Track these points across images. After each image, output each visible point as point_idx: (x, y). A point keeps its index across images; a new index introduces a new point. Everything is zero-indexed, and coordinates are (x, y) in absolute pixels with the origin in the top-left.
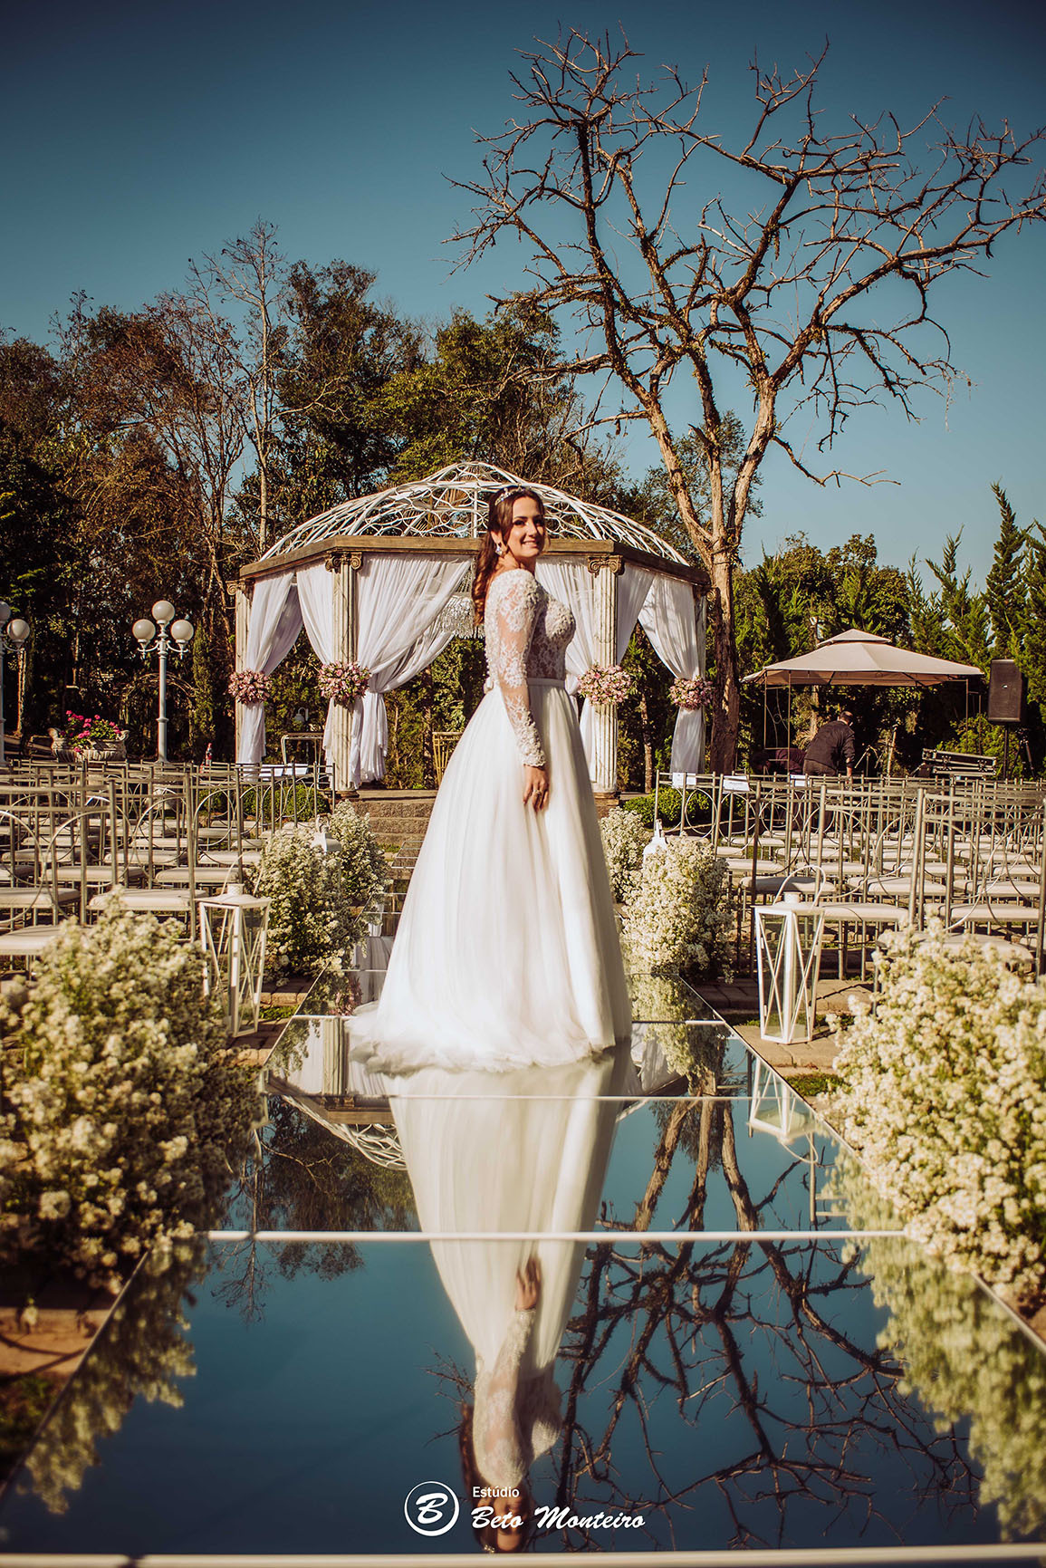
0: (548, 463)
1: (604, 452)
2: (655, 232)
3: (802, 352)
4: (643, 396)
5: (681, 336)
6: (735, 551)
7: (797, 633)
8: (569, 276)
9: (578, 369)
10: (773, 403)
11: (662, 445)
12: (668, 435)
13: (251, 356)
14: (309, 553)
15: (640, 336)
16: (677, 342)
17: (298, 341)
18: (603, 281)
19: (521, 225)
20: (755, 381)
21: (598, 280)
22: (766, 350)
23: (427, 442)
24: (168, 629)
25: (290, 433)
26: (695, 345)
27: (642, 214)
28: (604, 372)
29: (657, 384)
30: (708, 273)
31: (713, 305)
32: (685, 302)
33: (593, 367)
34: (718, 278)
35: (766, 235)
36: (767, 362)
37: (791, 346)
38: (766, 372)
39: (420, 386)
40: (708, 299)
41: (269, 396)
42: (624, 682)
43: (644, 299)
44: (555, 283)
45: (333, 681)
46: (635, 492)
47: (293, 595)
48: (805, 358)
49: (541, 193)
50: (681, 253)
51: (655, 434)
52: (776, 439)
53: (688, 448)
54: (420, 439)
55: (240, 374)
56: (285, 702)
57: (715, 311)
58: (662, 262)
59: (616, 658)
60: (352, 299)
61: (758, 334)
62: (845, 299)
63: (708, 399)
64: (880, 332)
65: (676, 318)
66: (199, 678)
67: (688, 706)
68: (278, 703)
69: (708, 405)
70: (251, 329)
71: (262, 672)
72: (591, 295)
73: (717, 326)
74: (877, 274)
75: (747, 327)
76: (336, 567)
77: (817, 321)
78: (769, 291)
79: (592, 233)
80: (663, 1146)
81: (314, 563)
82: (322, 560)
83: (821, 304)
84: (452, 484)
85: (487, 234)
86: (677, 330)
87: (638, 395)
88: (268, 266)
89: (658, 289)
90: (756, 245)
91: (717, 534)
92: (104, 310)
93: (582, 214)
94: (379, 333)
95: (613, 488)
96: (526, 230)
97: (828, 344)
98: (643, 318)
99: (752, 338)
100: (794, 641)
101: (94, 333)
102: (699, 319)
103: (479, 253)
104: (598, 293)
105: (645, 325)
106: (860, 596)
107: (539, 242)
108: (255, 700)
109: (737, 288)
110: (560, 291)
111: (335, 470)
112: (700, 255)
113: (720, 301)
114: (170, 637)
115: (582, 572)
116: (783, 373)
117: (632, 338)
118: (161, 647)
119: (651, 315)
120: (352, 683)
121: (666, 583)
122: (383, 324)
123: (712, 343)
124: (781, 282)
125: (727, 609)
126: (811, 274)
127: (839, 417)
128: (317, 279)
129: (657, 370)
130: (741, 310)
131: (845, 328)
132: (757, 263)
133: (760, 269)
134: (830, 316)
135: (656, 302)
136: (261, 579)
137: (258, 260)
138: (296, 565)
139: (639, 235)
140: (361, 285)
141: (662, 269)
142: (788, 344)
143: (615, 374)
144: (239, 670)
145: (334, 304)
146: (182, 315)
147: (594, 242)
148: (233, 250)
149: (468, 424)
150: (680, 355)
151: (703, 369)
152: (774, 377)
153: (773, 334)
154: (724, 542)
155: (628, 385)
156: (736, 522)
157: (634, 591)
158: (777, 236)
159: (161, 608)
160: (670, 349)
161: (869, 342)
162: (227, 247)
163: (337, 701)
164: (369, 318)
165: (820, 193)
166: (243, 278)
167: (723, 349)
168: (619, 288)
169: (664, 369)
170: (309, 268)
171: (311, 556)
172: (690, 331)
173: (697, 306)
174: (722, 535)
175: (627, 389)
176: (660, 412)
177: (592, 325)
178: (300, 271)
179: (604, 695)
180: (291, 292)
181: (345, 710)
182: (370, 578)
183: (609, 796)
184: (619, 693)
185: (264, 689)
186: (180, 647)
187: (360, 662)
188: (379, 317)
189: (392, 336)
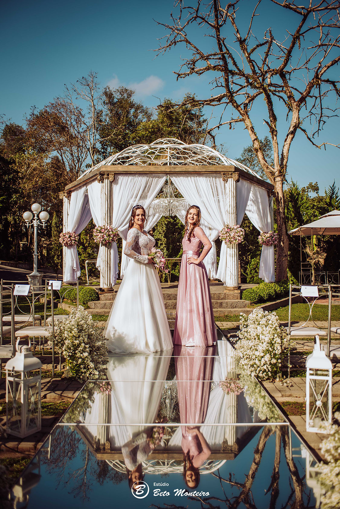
2: (246, 39)
4: (241, 112)
6: (284, 176)
10: (299, 112)
11: (250, 132)
12: (252, 128)
13: (89, 120)
17: (107, 115)
19: (187, 41)
24: (38, 216)
25: (103, 148)
27: (240, 32)
29: (246, 107)
33: (220, 99)
35: (294, 39)
39: (151, 125)
41: (95, 134)
42: (241, 233)
45: (100, 235)
47: (86, 197)
50: (258, 46)
51: (247, 128)
52: (300, 128)
55: (84, 126)
56: (90, 246)
57: (270, 78)
58: (250, 51)
59: (237, 221)
60: (127, 100)
62: (329, 67)
63: (271, 109)
67: (266, 245)
68: (87, 247)
69: (271, 112)
70: (90, 111)
71: (74, 232)
72: (218, 67)
73: (271, 85)
76: (102, 180)
77: (317, 76)
78: (290, 73)
80: (258, 449)
81: (94, 180)
82: (96, 178)
83: (318, 70)
87: (239, 111)
88: (94, 87)
89: (248, 63)
91: (276, 168)
92: (41, 110)
93: (214, 31)
94: (136, 111)
96: (190, 43)
104: (221, 66)
108: (71, 245)
114: (39, 219)
115: (219, 181)
116: (302, 100)
118: (35, 223)
120: (109, 235)
121: (257, 188)
122: (138, 108)
125: (282, 201)
126: (308, 66)
127: (322, 123)
128: (113, 93)
129: (247, 102)
131: (328, 81)
132: (289, 53)
134: (322, 74)
136: (74, 191)
137: (90, 85)
138: (86, 182)
139: (239, 40)
140: (130, 95)
141: (249, 54)
142: (300, 93)
143: (229, 102)
144: (64, 232)
145: (120, 101)
148: (81, 81)
152: (298, 101)
154: (280, 172)
155: (234, 107)
156: (284, 163)
157: (244, 191)
158: (299, 39)
159: (35, 206)
161: (338, 87)
162: (78, 80)
163: (103, 245)
164: (132, 105)
166: (84, 90)
169: (249, 102)
170: (110, 89)
171: (92, 177)
174: (279, 168)
175: (235, 109)
176: (249, 118)
177: (218, 86)
178: (108, 90)
179: (232, 239)
180: (104, 98)
181: (107, 249)
182: (118, 186)
183: (235, 288)
184: (239, 238)
185: (75, 240)
186: (44, 223)
187: (114, 225)
188: (136, 105)
189: (141, 112)
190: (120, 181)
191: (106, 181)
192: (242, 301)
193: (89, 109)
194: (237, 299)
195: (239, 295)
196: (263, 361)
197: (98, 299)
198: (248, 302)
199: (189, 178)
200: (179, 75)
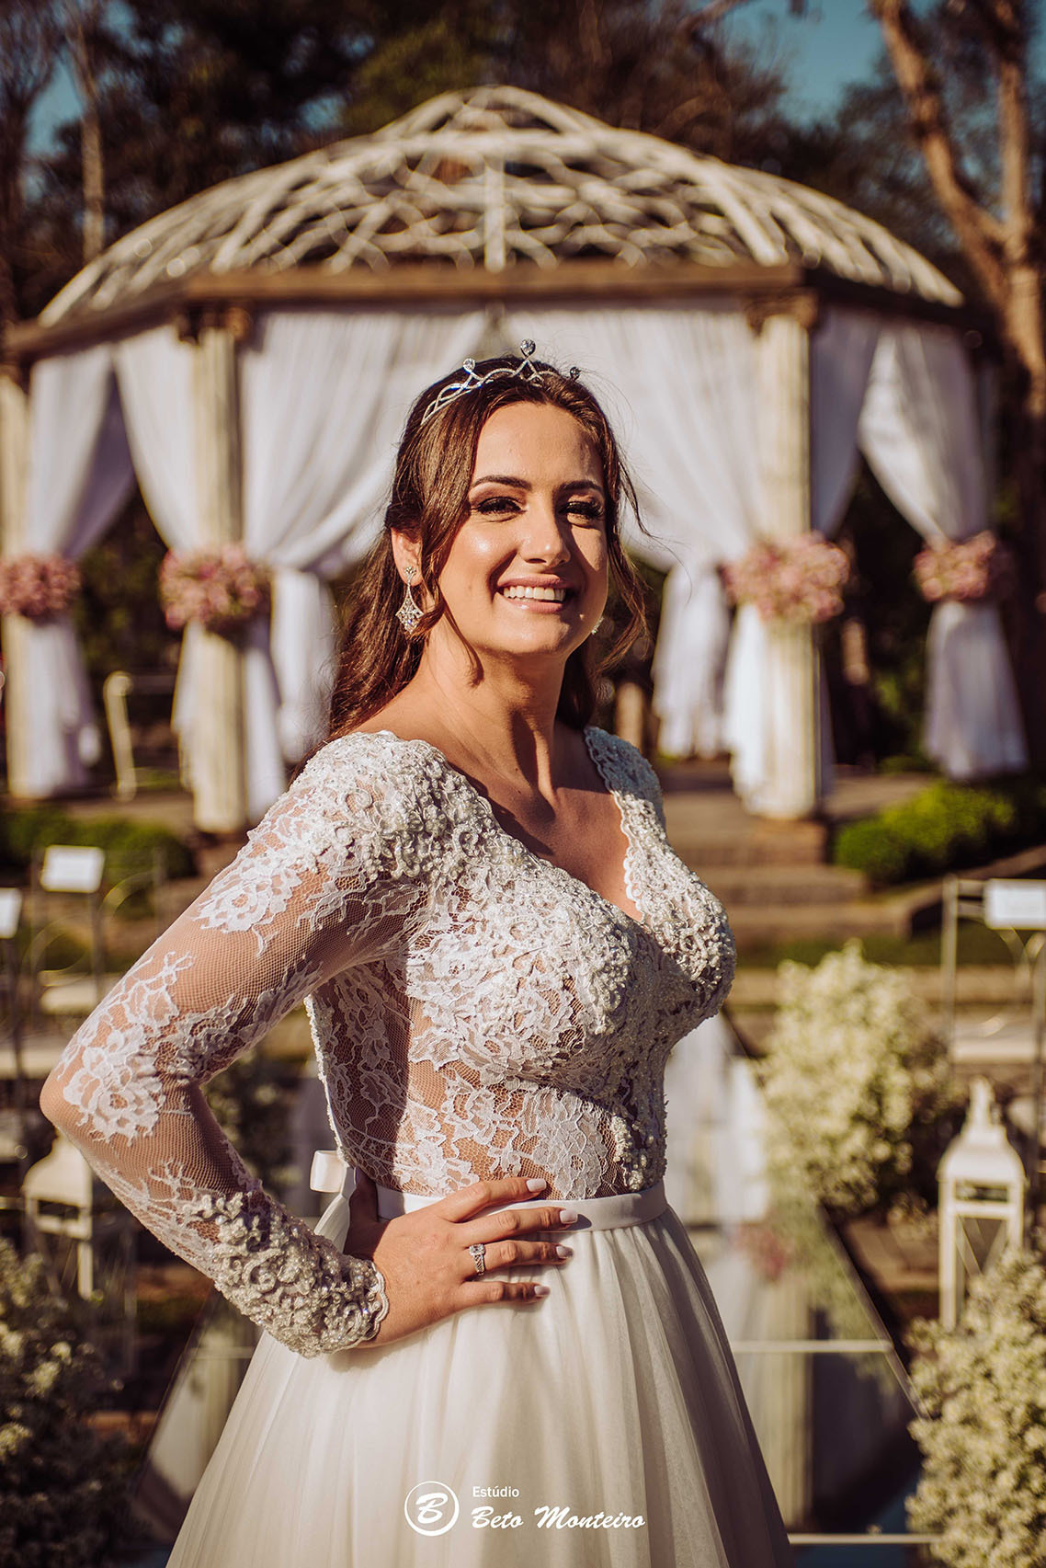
11: (890, 33)
14: (141, 305)
59: (813, 514)
67: (955, 599)
71: (61, 551)
76: (191, 334)
84: (447, 141)
91: (1012, 224)
108: (52, 613)
111: (235, 105)
136: (47, 356)
157: (850, 369)
179: (786, 602)
182: (269, 360)
184: (825, 595)
185: (66, 587)
187: (253, 544)
190: (273, 342)
191: (212, 338)
194: (809, 866)
195: (818, 848)
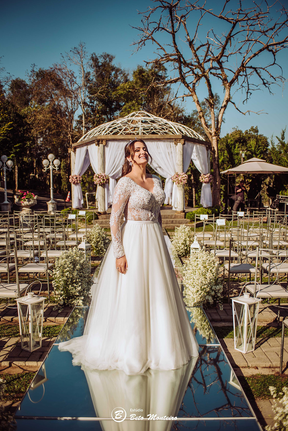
0: (164, 109)
1: (180, 105)
2: (193, 40)
3: (238, 75)
4: (191, 90)
5: (201, 71)
6: (219, 135)
7: (237, 158)
8: (167, 54)
9: (171, 82)
10: (230, 90)
11: (196, 104)
12: (198, 101)
13: (80, 81)
14: (91, 140)
15: (189, 72)
16: (200, 73)
17: (93, 76)
18: (178, 55)
19: (153, 39)
20: (224, 84)
21: (176, 55)
22: (227, 75)
23: (130, 103)
24: (53, 163)
25: (91, 102)
26: (206, 74)
27: (189, 35)
28: (179, 82)
29: (194, 86)
30: (209, 52)
31: (211, 61)
32: (203, 61)
33: (175, 81)
34: (212, 53)
35: (227, 39)
36: (228, 78)
37: (235, 73)
38: (227, 81)
39: (128, 87)
40: (209, 60)
41: (85, 92)
42: (186, 178)
43: (190, 61)
44: (163, 56)
45: (98, 179)
46: (189, 116)
47: (87, 151)
48: (239, 77)
49: (158, 29)
50: (201, 46)
51: (194, 101)
52: (231, 101)
53: (204, 104)
54: (128, 102)
55: (76, 86)
57: (212, 63)
58: (195, 49)
59: (183, 170)
60: (109, 64)
61: (225, 70)
62: (251, 58)
63: (210, 90)
64: (262, 68)
65: (200, 66)
66: (63, 175)
67: (205, 182)
68: (86, 182)
69: (210, 92)
70: (80, 73)
71: (79, 175)
72: (174, 60)
73: (212, 68)
74: (261, 51)
75: (221, 68)
76: (98, 144)
77: (243, 65)
78: (228, 57)
79: (174, 41)
81: (92, 143)
82: (94, 142)
83: (244, 60)
84: (134, 118)
85: (143, 42)
86: (200, 69)
87: (189, 89)
88: (83, 55)
89: (194, 57)
90: (224, 42)
91: (213, 131)
92: (40, 69)
93: (171, 35)
94: (116, 73)
95: (183, 115)
96: (155, 41)
97: (246, 72)
98: (190, 66)
99: (223, 71)
100: (236, 161)
101: (37, 75)
102: (207, 66)
103: (140, 48)
104: (176, 59)
105: (191, 68)
106: (256, 147)
107: (158, 44)
108: (77, 184)
109: (218, 56)
110: (165, 59)
111: (104, 112)
112: (207, 46)
113: (213, 60)
114: (53, 165)
115: (172, 144)
116: (232, 82)
117: (187, 72)
118: (51, 167)
119: (192, 65)
120: (104, 180)
121: (198, 146)
122: (117, 70)
123: (211, 73)
124: (231, 54)
125: (216, 153)
126: (240, 51)
127: (249, 94)
128: (99, 58)
129: (195, 82)
130: (220, 63)
131: (251, 67)
132: (224, 48)
133: (225, 50)
134: (246, 64)
135: (194, 61)
136: (78, 148)
137: (81, 53)
138: (87, 144)
139: (188, 41)
140: (111, 60)
141: (195, 51)
143: (182, 83)
144: (72, 175)
145: (103, 65)
146: (59, 69)
147: (175, 43)
148: (73, 50)
149: (142, 98)
150: (201, 77)
151: (208, 81)
152: (230, 83)
153: (229, 70)
154: (215, 133)
155: (186, 86)
156: (219, 126)
157: (189, 150)
158: (230, 40)
159: (50, 156)
160: (198, 75)
161: (258, 71)
162: (71, 50)
163: (100, 185)
164: (113, 69)
165: (243, 26)
166: (76, 58)
167: (214, 75)
168: (182, 57)
169: (197, 81)
170: (96, 55)
172: (204, 69)
173: (206, 62)
174: (215, 131)
175: (186, 88)
176: (196, 94)
177: (175, 69)
178: (94, 56)
179: (180, 182)
180: (91, 62)
181: (102, 188)
182: (109, 148)
183: (181, 212)
184: (184, 181)
185: (80, 180)
186: (57, 167)
187: (106, 173)
188: (116, 68)
189: (120, 74)
190: (109, 145)
191: (101, 145)
192: (185, 219)
193: (80, 71)
194: (183, 218)
195: (184, 216)
196: (181, 248)
197: (98, 218)
198: (189, 220)
199: (153, 142)
200: (147, 63)
